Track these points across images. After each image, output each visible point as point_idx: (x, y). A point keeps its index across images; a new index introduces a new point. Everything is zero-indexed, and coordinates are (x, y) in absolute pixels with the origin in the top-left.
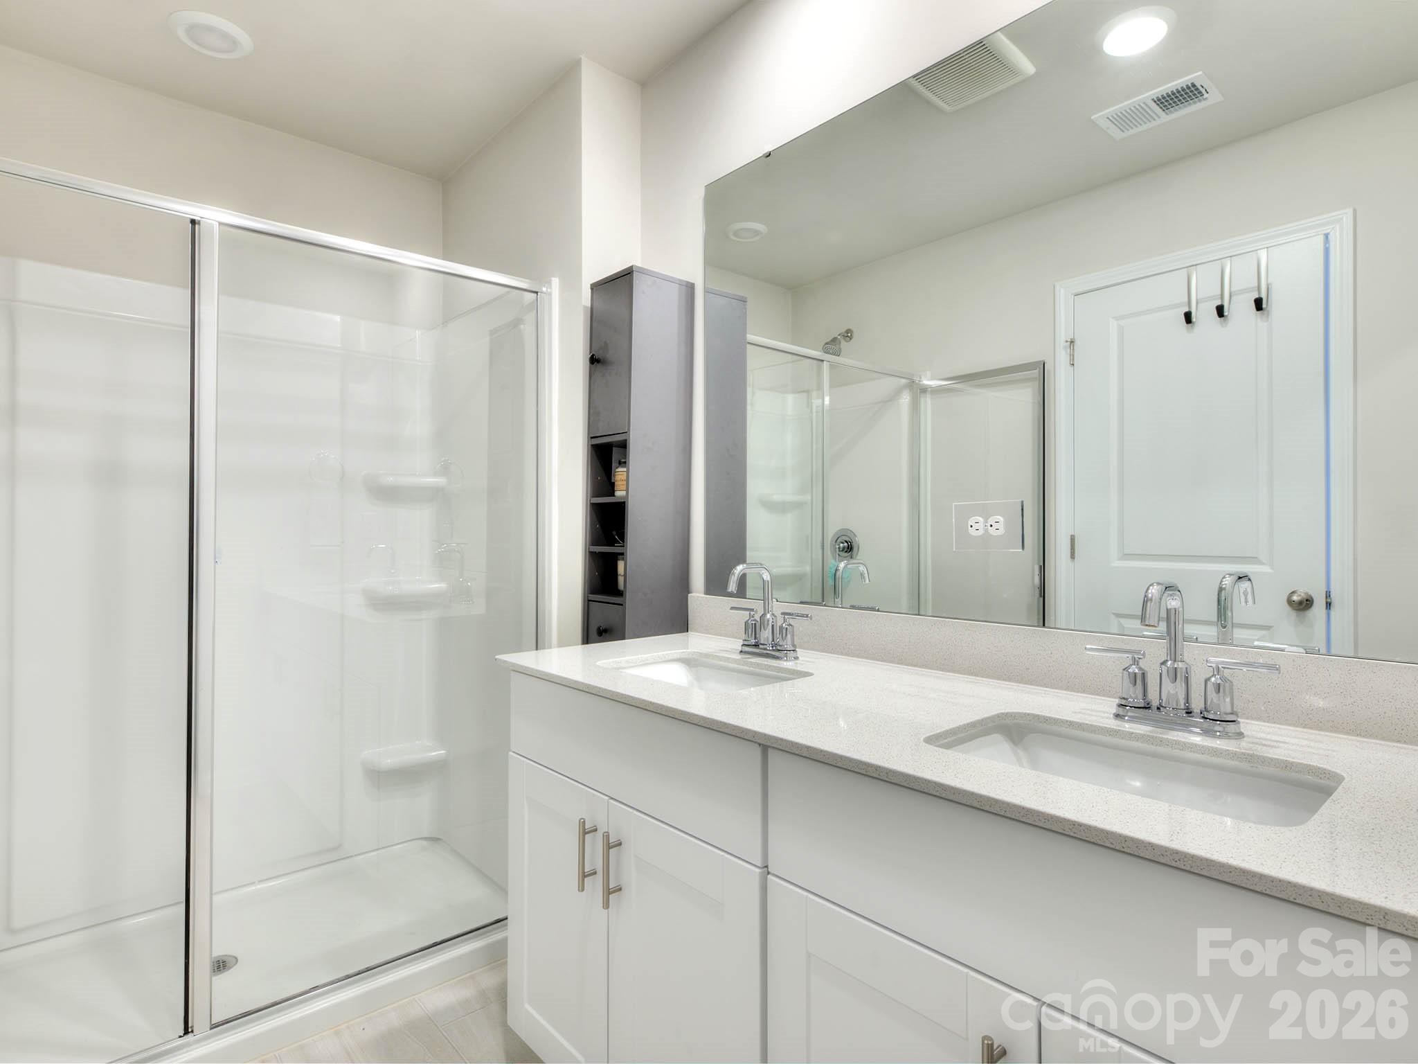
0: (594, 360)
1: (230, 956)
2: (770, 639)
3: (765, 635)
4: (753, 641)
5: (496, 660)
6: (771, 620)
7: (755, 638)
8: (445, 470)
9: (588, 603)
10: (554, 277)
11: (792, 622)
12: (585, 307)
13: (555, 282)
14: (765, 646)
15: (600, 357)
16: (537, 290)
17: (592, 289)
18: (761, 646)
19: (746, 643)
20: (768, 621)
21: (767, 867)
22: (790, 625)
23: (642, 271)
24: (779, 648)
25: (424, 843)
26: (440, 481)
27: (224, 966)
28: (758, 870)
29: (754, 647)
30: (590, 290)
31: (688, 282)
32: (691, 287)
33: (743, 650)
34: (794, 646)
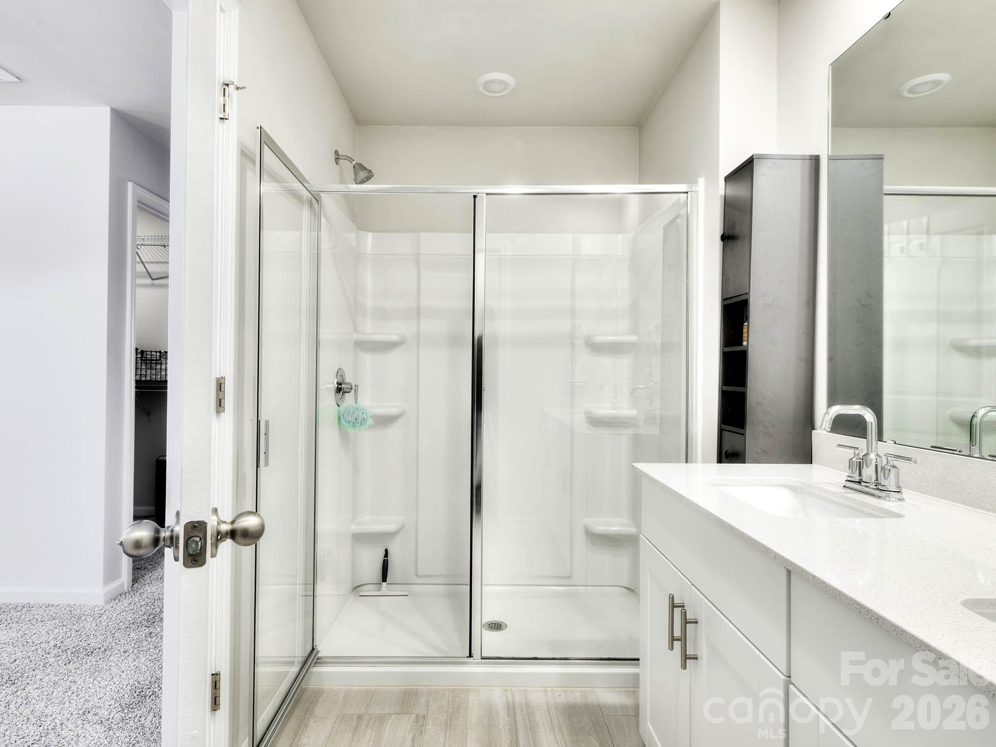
0: (724, 238)
1: (504, 624)
2: (874, 478)
3: (868, 473)
4: (857, 479)
5: (632, 466)
6: (875, 460)
7: (860, 474)
8: (635, 330)
9: (721, 431)
10: (701, 177)
11: (896, 463)
12: (721, 196)
13: (701, 181)
14: (867, 484)
15: (730, 234)
16: (686, 191)
17: (725, 181)
18: (862, 483)
19: (849, 479)
20: (871, 461)
21: (790, 677)
22: (894, 467)
23: (762, 157)
24: (880, 487)
25: (624, 590)
26: (632, 338)
27: (500, 628)
28: (783, 678)
29: (857, 483)
30: (724, 182)
31: (811, 156)
32: (815, 160)
33: (846, 486)
34: (899, 487)
